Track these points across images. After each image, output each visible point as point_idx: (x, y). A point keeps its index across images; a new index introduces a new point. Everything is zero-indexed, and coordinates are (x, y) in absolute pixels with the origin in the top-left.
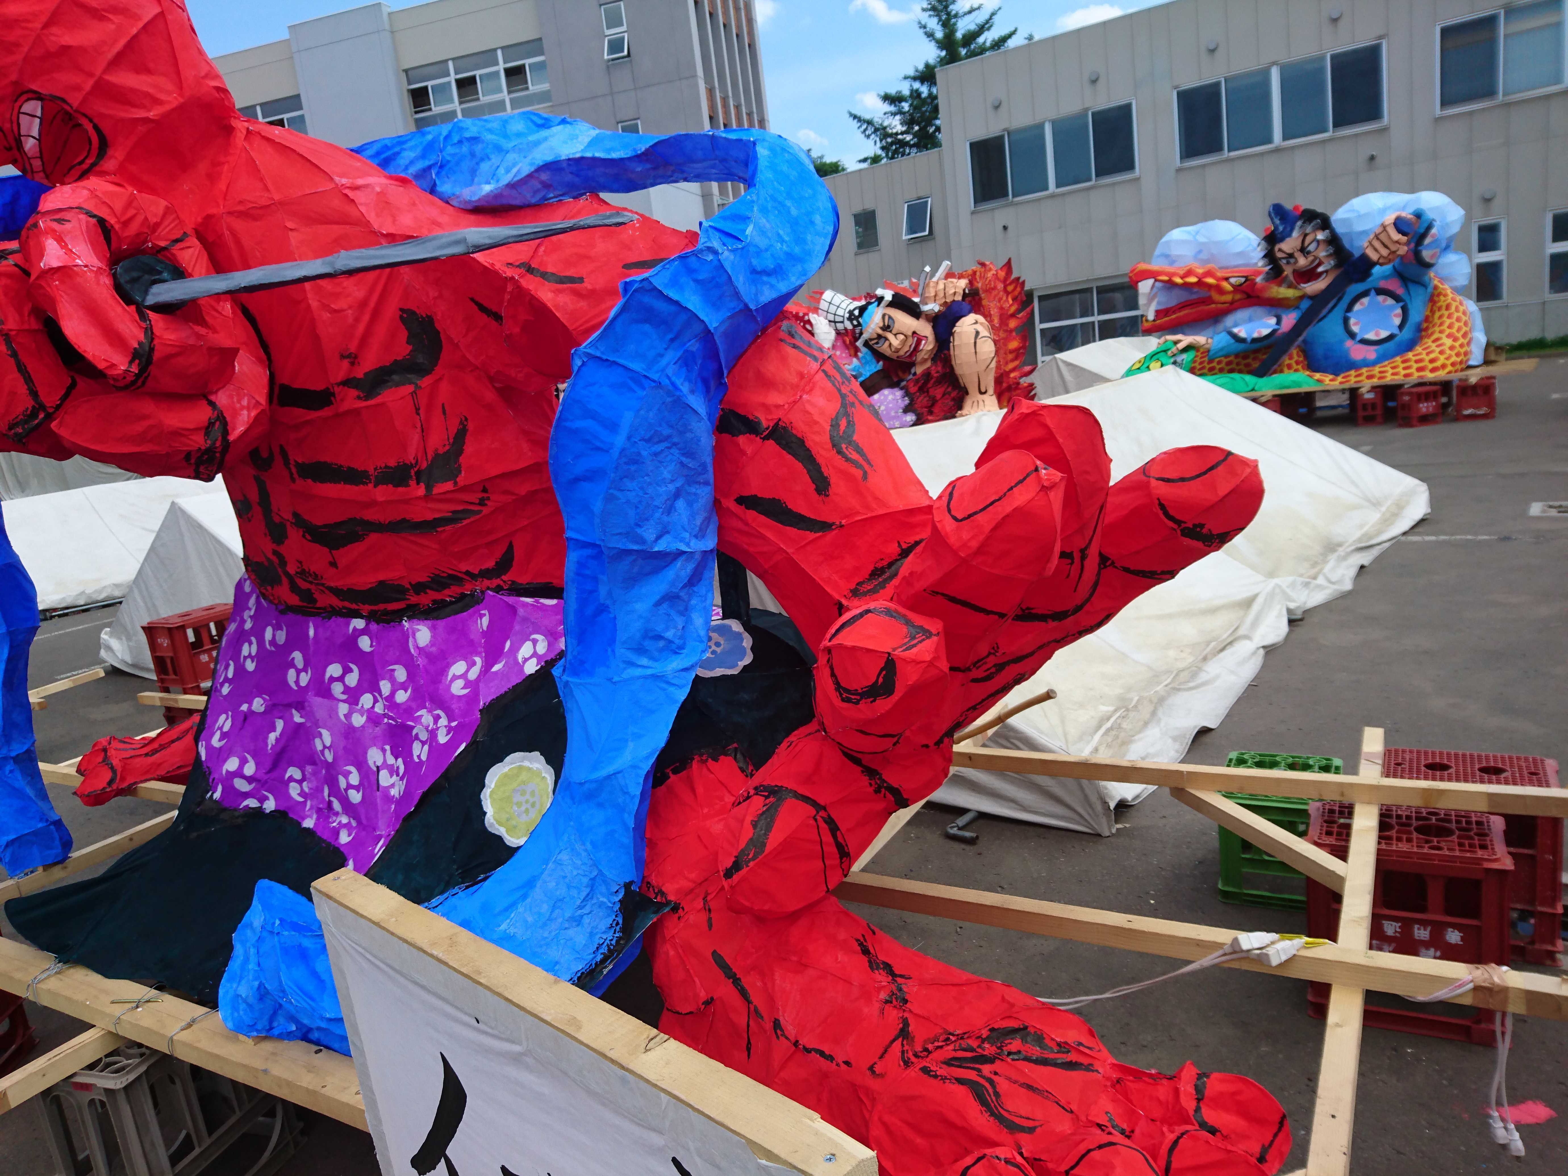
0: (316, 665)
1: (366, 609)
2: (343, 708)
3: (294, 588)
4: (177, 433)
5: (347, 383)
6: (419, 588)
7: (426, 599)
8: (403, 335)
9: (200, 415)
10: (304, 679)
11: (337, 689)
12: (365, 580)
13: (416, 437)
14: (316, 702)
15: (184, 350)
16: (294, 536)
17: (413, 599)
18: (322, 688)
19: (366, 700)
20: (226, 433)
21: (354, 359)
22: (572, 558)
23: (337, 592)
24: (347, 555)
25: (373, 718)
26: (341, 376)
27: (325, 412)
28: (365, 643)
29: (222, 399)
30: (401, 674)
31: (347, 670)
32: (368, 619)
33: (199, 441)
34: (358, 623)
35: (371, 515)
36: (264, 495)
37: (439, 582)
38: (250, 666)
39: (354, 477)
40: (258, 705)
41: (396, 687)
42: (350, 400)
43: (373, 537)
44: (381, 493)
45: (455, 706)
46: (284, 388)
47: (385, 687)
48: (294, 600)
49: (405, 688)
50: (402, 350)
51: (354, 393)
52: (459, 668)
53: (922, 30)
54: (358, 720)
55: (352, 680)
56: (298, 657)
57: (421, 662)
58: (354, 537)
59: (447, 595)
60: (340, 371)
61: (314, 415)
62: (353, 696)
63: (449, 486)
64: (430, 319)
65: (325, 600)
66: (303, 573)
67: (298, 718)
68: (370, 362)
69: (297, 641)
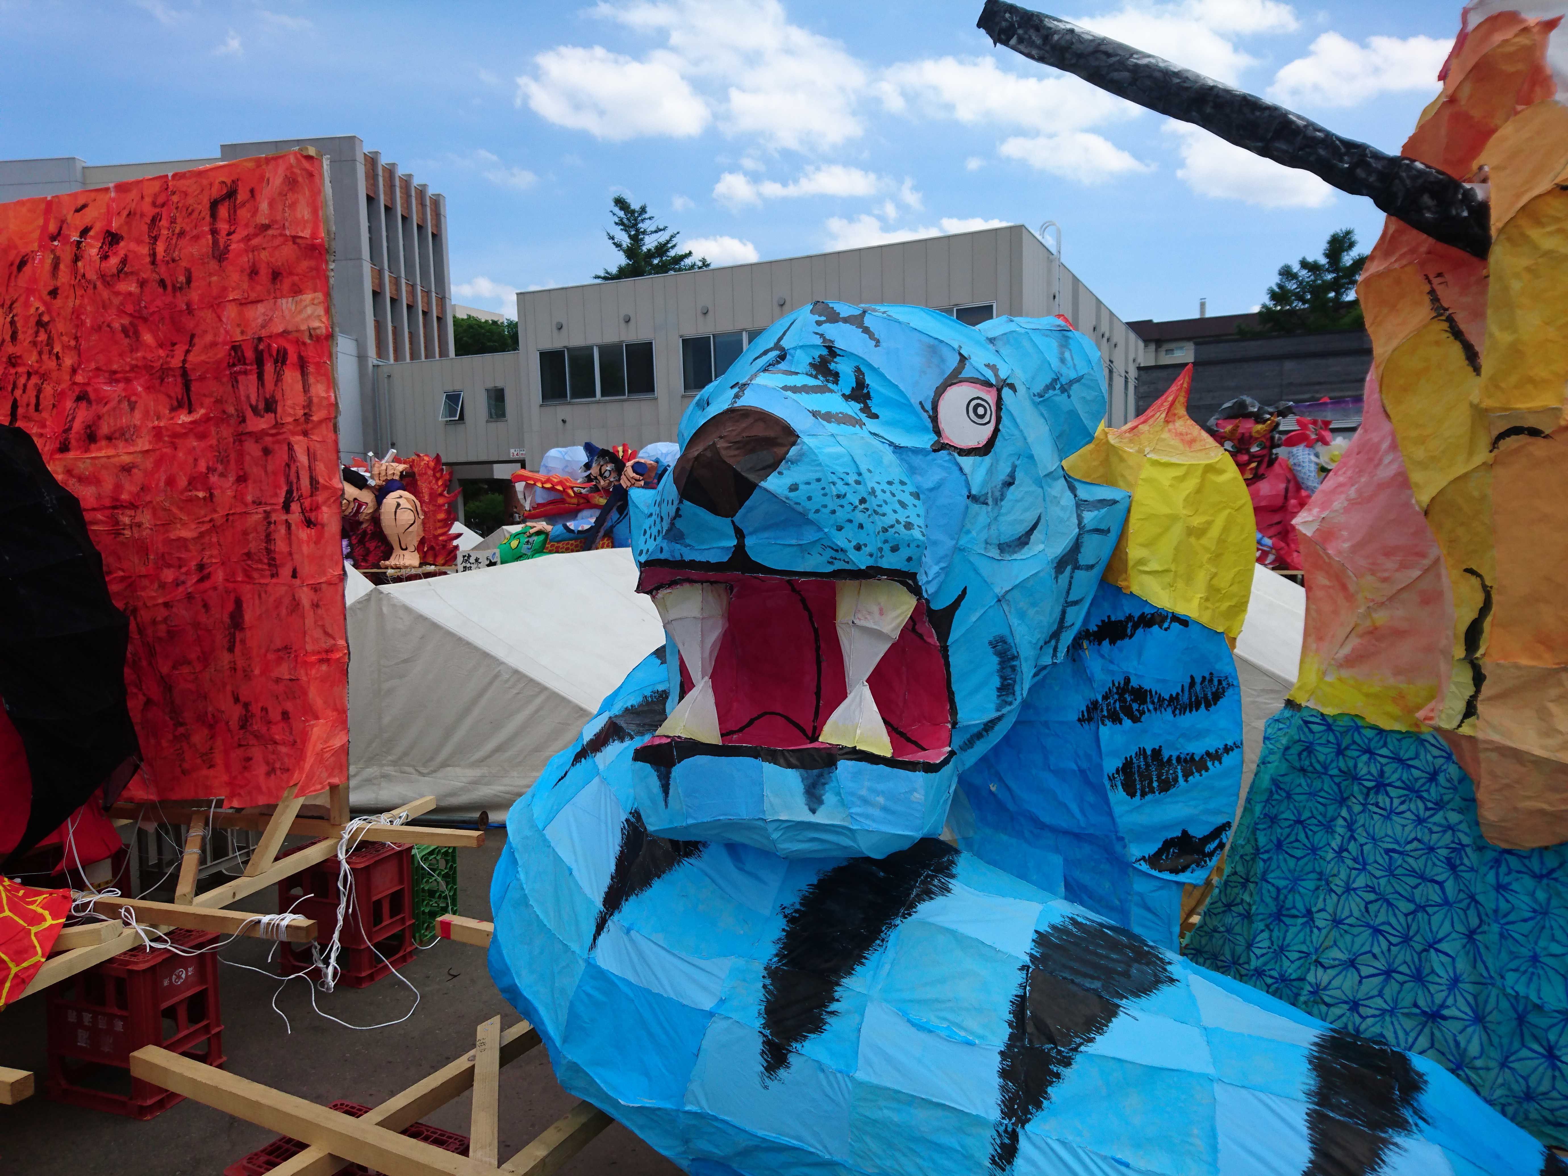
53: (611, 241)
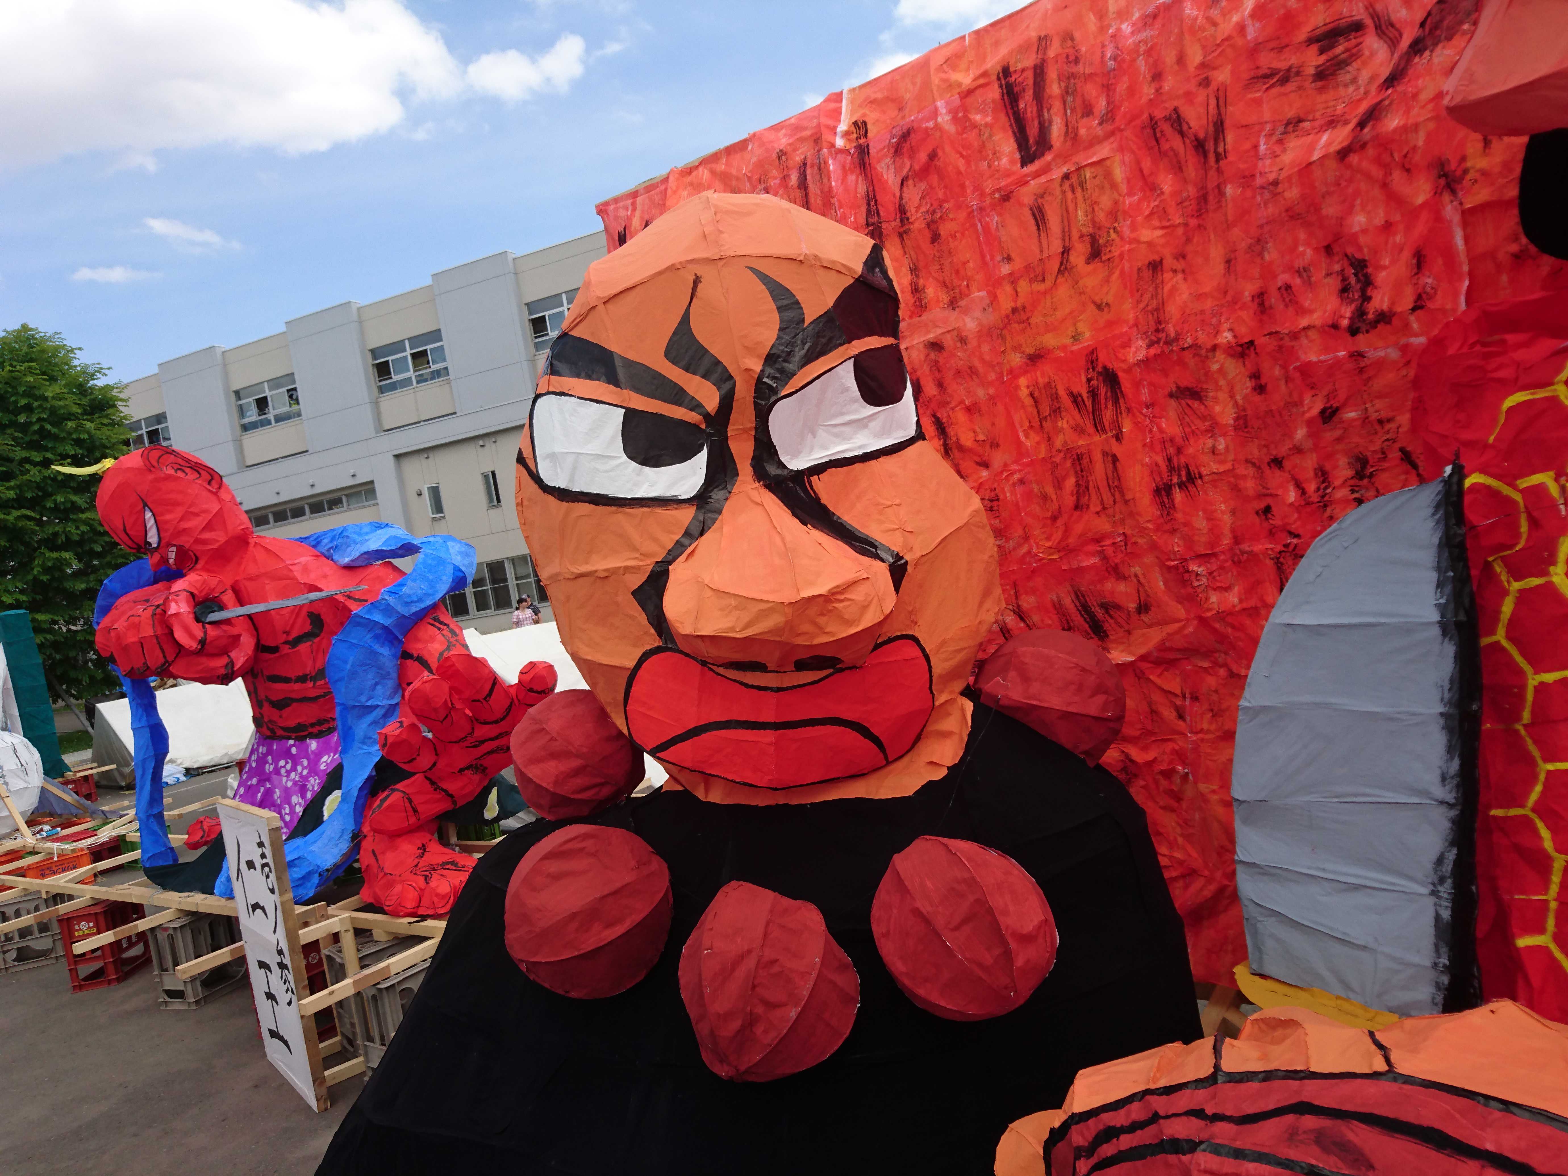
0: (276, 761)
1: (293, 736)
2: (285, 779)
3: (268, 728)
4: (214, 669)
5: (286, 643)
6: (312, 725)
7: (315, 730)
8: (309, 621)
9: (224, 661)
10: (272, 767)
11: (283, 771)
12: (292, 723)
13: (310, 663)
14: (275, 777)
15: (218, 638)
16: (266, 705)
17: (310, 730)
18: (277, 771)
19: (293, 775)
20: (233, 667)
21: (288, 633)
22: (338, 709)
23: (282, 728)
24: (286, 712)
25: (295, 783)
26: (283, 640)
27: (277, 655)
28: (294, 750)
29: (233, 654)
30: (305, 763)
31: (287, 763)
32: (296, 739)
33: (223, 671)
34: (291, 742)
35: (293, 696)
36: (256, 689)
37: (320, 722)
38: (254, 765)
39: (287, 680)
40: (254, 781)
41: (304, 768)
42: (286, 649)
43: (295, 705)
44: (296, 686)
45: (321, 774)
46: (263, 646)
47: (299, 768)
48: (269, 733)
49: (306, 768)
50: (308, 628)
51: (287, 646)
52: (325, 758)
54: (290, 784)
55: (289, 767)
56: (270, 758)
57: (312, 757)
58: (288, 705)
59: (324, 728)
60: (284, 638)
61: (272, 656)
62: (288, 773)
63: (322, 682)
64: (319, 615)
65: (280, 732)
66: (270, 721)
67: (268, 786)
68: (294, 634)
69: (270, 752)
